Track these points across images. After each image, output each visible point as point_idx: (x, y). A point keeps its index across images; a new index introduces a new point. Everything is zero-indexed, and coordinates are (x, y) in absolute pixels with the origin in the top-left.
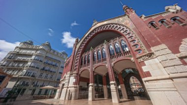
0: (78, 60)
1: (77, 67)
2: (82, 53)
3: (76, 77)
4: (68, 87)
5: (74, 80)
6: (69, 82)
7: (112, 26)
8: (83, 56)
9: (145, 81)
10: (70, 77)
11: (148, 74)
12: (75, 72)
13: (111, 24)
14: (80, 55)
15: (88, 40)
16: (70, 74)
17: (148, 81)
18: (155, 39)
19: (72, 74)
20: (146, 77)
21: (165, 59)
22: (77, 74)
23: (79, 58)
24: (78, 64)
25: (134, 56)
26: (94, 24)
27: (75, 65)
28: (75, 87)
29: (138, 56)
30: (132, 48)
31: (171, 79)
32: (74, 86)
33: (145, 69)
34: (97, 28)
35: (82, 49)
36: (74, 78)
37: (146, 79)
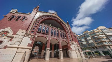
2: (42, 22)
5: (30, 42)
8: (42, 25)
9: (70, 51)
10: (24, 36)
11: (71, 49)
12: (33, 35)
13: (64, 23)
14: (40, 22)
15: (49, 18)
16: (26, 34)
17: (71, 51)
23: (38, 24)
25: (68, 41)
26: (56, 14)
27: (34, 27)
28: (29, 49)
29: (70, 42)
30: (68, 38)
31: (76, 51)
32: (29, 47)
33: (71, 47)
36: (30, 40)
37: (71, 50)
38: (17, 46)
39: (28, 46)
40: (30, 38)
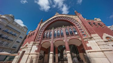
0: (42, 34)
1: (40, 39)
2: (45, 30)
3: (38, 46)
4: (29, 54)
5: (37, 49)
6: (31, 50)
7: (68, 18)
8: (46, 32)
10: (33, 45)
13: (68, 17)
14: (43, 31)
15: (51, 22)
16: (33, 44)
18: (93, 30)
19: (35, 44)
20: (89, 49)
21: (99, 41)
22: (40, 44)
23: (42, 32)
24: (41, 36)
25: (81, 37)
26: (57, 14)
27: (39, 37)
28: (36, 54)
30: (80, 33)
33: (88, 45)
34: (58, 17)
35: (45, 27)
36: (37, 47)
37: (89, 51)
38: (29, 53)
39: (35, 52)
40: (36, 46)
